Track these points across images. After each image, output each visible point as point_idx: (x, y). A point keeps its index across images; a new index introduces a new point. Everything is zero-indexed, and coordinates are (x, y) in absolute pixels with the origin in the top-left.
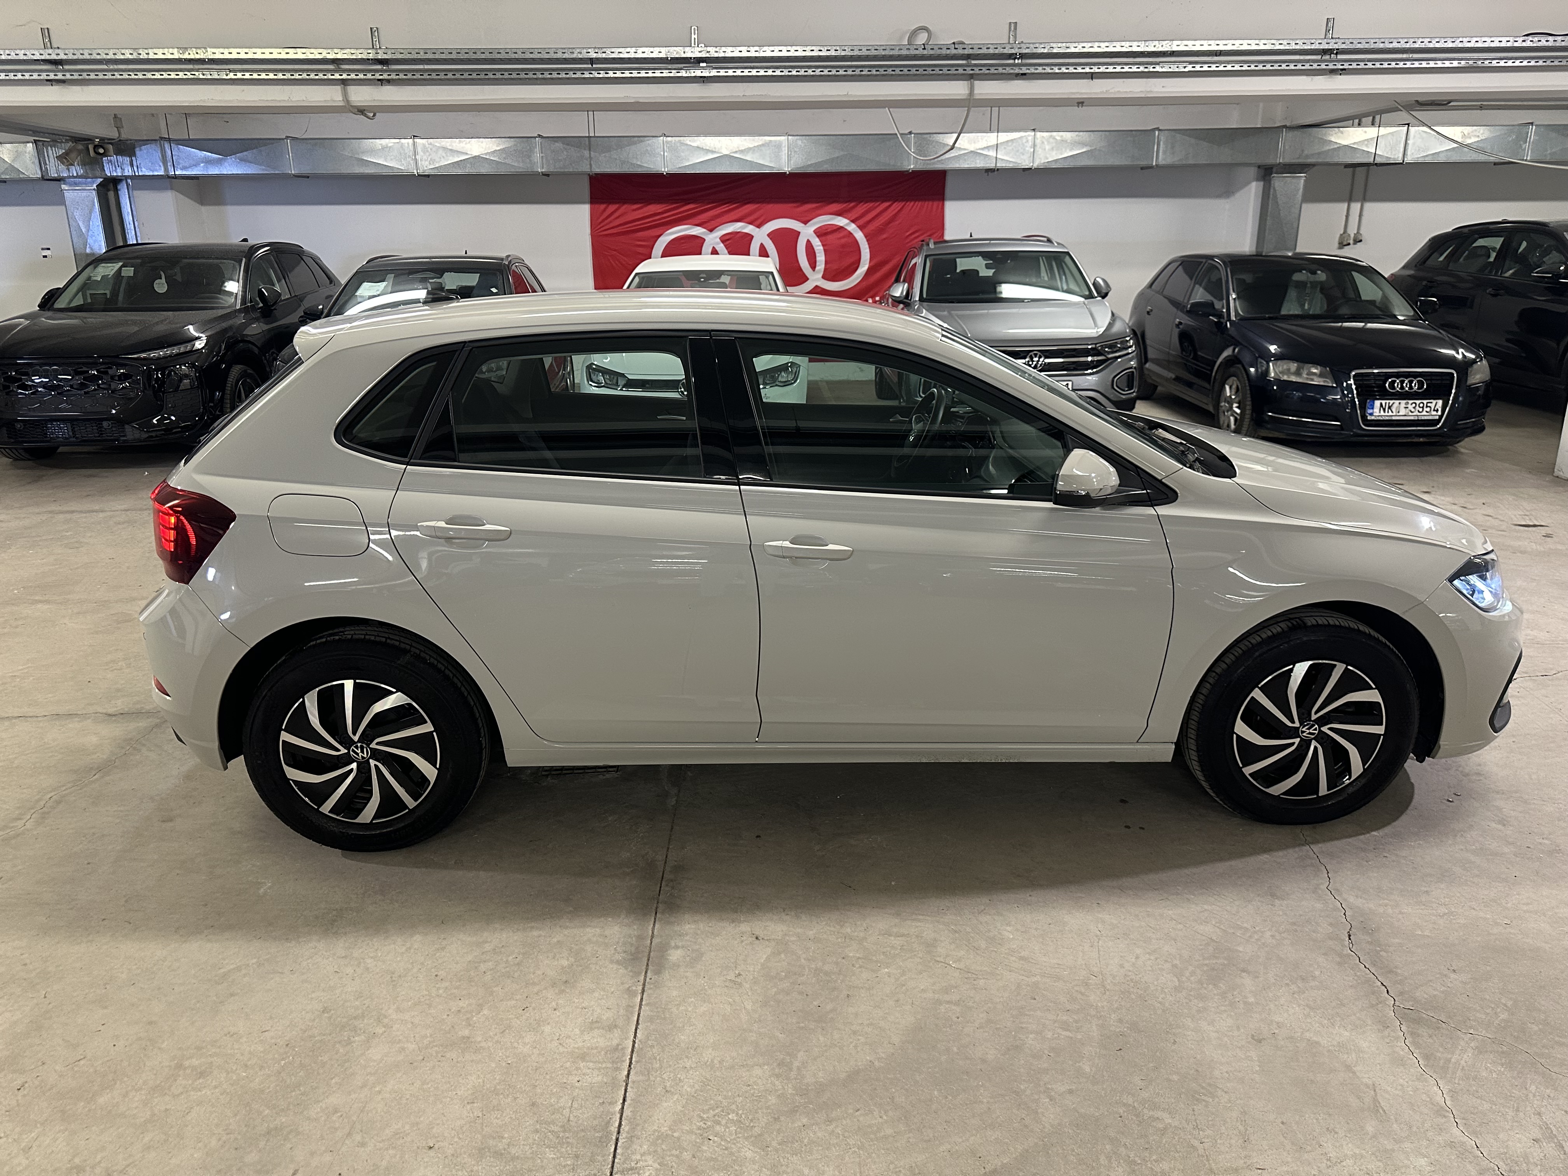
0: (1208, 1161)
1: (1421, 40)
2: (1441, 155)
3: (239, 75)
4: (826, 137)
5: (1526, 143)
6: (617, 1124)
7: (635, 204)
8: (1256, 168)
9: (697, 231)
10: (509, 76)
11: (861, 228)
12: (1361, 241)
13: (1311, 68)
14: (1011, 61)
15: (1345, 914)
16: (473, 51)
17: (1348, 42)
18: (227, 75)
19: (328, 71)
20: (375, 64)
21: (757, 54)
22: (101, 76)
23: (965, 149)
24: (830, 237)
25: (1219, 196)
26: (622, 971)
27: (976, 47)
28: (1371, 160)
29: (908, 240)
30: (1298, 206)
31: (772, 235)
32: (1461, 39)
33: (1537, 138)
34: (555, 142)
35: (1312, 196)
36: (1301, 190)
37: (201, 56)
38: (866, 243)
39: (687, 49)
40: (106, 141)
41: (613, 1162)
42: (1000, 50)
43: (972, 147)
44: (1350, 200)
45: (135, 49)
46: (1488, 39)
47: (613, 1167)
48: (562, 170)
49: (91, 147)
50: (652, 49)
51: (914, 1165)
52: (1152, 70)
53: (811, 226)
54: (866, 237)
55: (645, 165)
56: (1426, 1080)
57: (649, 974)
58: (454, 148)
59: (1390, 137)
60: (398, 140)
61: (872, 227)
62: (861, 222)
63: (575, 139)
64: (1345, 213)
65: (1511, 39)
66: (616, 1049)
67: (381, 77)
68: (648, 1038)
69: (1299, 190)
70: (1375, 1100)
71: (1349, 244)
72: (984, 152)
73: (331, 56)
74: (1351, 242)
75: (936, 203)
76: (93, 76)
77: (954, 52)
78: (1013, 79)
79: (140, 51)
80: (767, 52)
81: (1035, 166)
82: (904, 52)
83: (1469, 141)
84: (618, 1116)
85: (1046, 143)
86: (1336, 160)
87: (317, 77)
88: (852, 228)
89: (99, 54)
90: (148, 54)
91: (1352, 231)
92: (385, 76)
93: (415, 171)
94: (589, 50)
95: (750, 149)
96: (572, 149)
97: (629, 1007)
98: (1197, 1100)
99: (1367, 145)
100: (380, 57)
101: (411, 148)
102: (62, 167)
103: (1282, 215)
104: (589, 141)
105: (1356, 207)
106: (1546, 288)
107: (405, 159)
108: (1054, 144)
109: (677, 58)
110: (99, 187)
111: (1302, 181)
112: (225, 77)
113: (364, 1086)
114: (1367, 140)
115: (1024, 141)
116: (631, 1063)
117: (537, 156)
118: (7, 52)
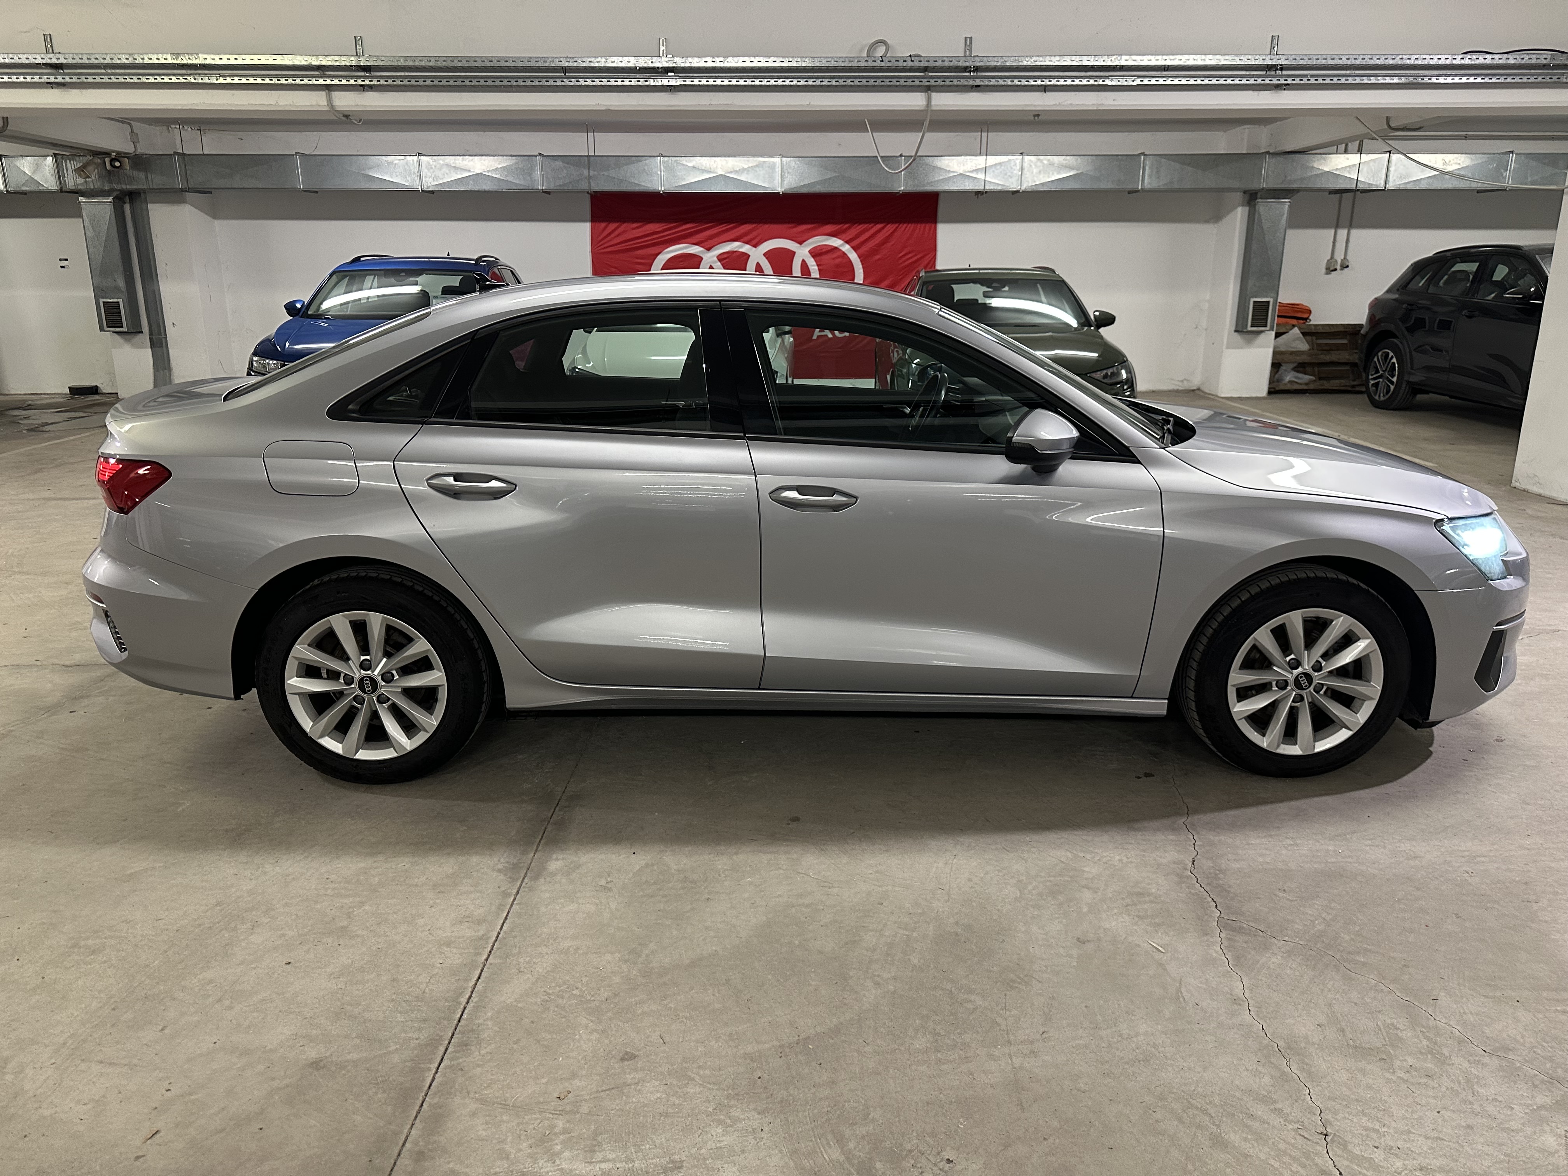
0: (1008, 1034)
1: (1362, 57)
2: (1422, 182)
3: (229, 80)
4: (819, 159)
5: (1507, 171)
6: (467, 996)
7: (634, 222)
8: (1242, 193)
9: (695, 250)
10: (485, 83)
11: (855, 248)
12: (1347, 267)
13: (1256, 82)
14: (967, 74)
15: (1194, 844)
16: (451, 59)
17: (1291, 58)
18: (217, 80)
19: (313, 76)
20: (358, 71)
21: (722, 65)
22: (98, 80)
23: (954, 172)
24: (824, 257)
25: (1207, 221)
26: (502, 877)
27: (931, 60)
28: (1354, 186)
29: (901, 261)
30: (1282, 231)
31: (767, 255)
32: (1400, 57)
33: (1517, 166)
34: (555, 160)
35: (1297, 222)
36: (1285, 215)
37: (194, 62)
38: (860, 264)
39: (655, 59)
40: (123, 155)
41: (457, 1025)
42: (955, 63)
43: (960, 170)
44: (1337, 226)
45: (130, 54)
46: (1427, 57)
47: (456, 1029)
48: (562, 188)
49: (107, 160)
50: (621, 59)
51: (734, 1033)
52: (1101, 83)
53: (806, 246)
54: (860, 257)
55: (643, 184)
56: (1231, 977)
57: (526, 880)
58: (458, 165)
59: (1371, 164)
60: (403, 157)
61: (864, 249)
62: (855, 243)
63: (574, 158)
64: (1332, 239)
65: (1449, 57)
66: (481, 938)
67: (363, 83)
68: (512, 930)
69: (1283, 215)
70: (1179, 990)
71: (1336, 270)
72: (974, 175)
73: (315, 62)
74: (1338, 267)
75: (928, 226)
76: (90, 80)
77: (910, 64)
78: (970, 92)
79: (136, 56)
80: (732, 62)
81: (1023, 188)
82: (863, 64)
83: (1449, 169)
84: (470, 990)
85: (1033, 166)
86: (1319, 185)
87: (302, 82)
88: (846, 248)
89: (97, 59)
90: (143, 59)
91: (1339, 257)
92: (367, 82)
93: (420, 188)
94: (561, 59)
95: (744, 169)
96: (572, 168)
97: (500, 907)
98: (1011, 987)
99: (1349, 172)
100: (362, 64)
101: (416, 165)
102: (80, 181)
103: (1267, 238)
104: (589, 161)
105: (1343, 233)
106: (1518, 309)
107: (410, 175)
108: (1041, 168)
109: (645, 68)
110: (117, 201)
111: (1286, 206)
112: (215, 81)
113: (242, 963)
114: (1349, 166)
115: (1013, 164)
116: (492, 949)
117: (538, 173)
118: (11, 56)
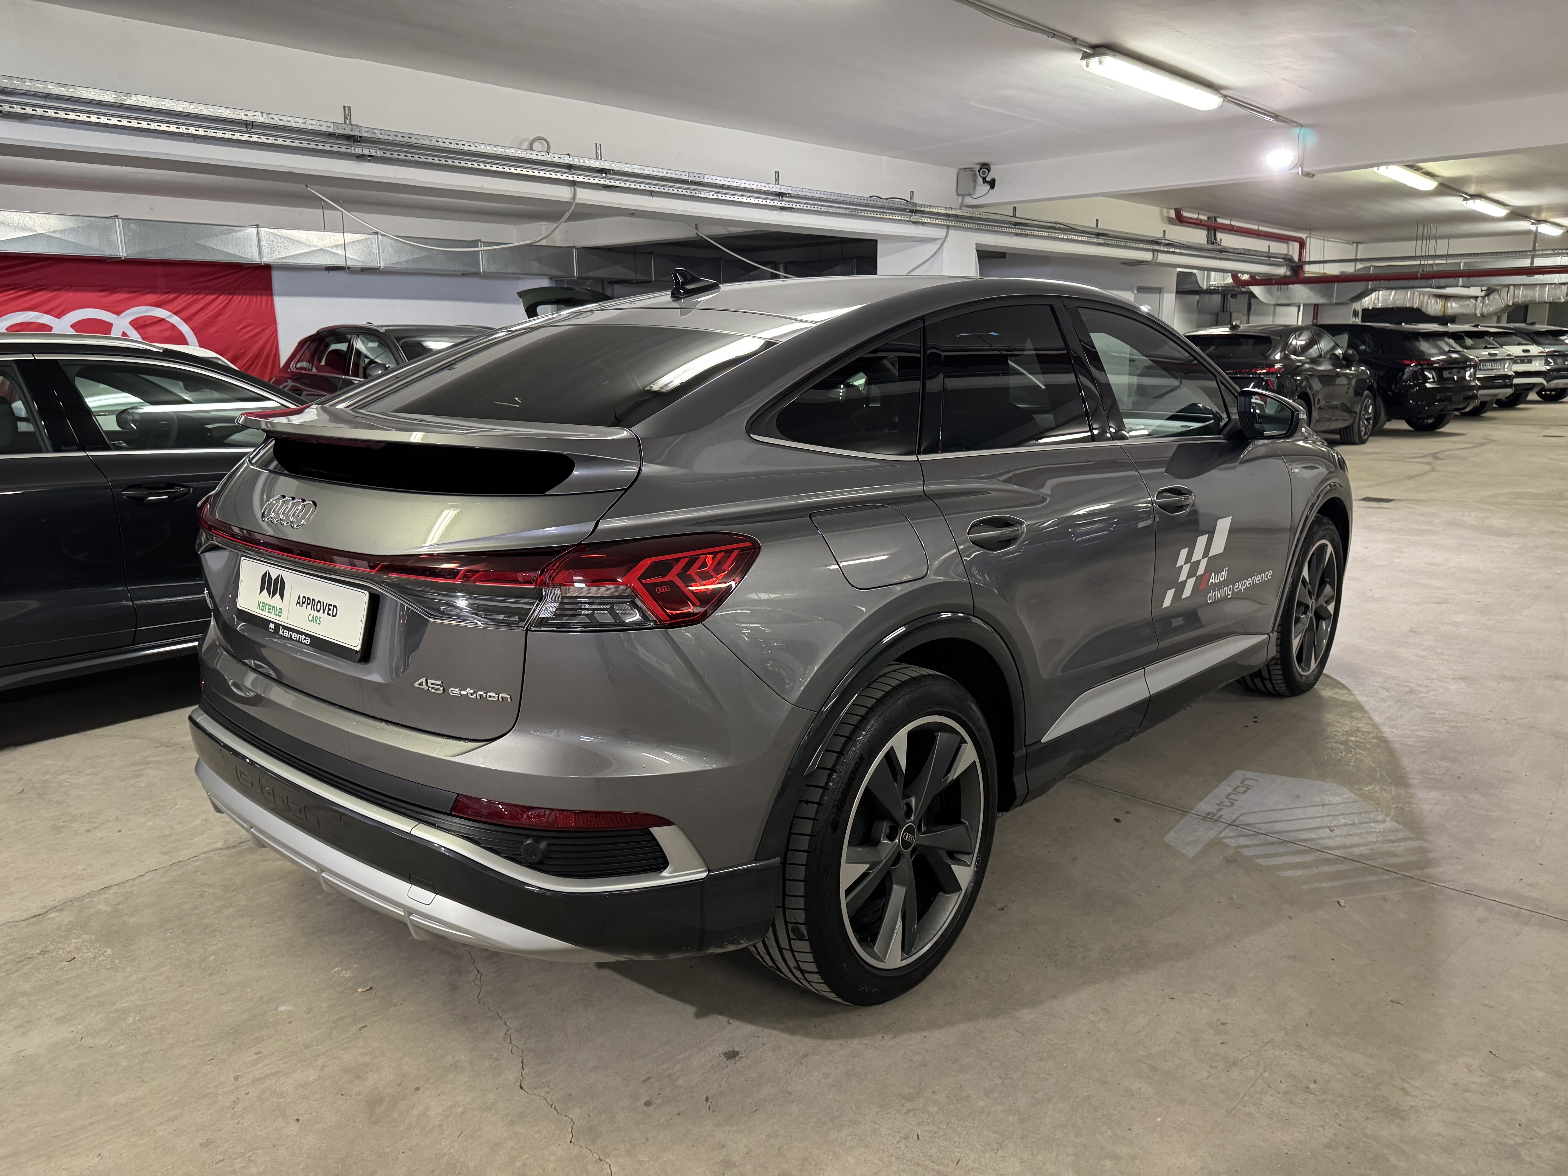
11: (186, 320)
23: (315, 246)
24: (149, 330)
29: (240, 334)
43: (321, 244)
53: (124, 317)
61: (198, 320)
62: (186, 314)
72: (334, 251)
75: (264, 298)
77: (562, 161)
81: (382, 266)
85: (389, 246)
108: (396, 248)
115: (369, 242)
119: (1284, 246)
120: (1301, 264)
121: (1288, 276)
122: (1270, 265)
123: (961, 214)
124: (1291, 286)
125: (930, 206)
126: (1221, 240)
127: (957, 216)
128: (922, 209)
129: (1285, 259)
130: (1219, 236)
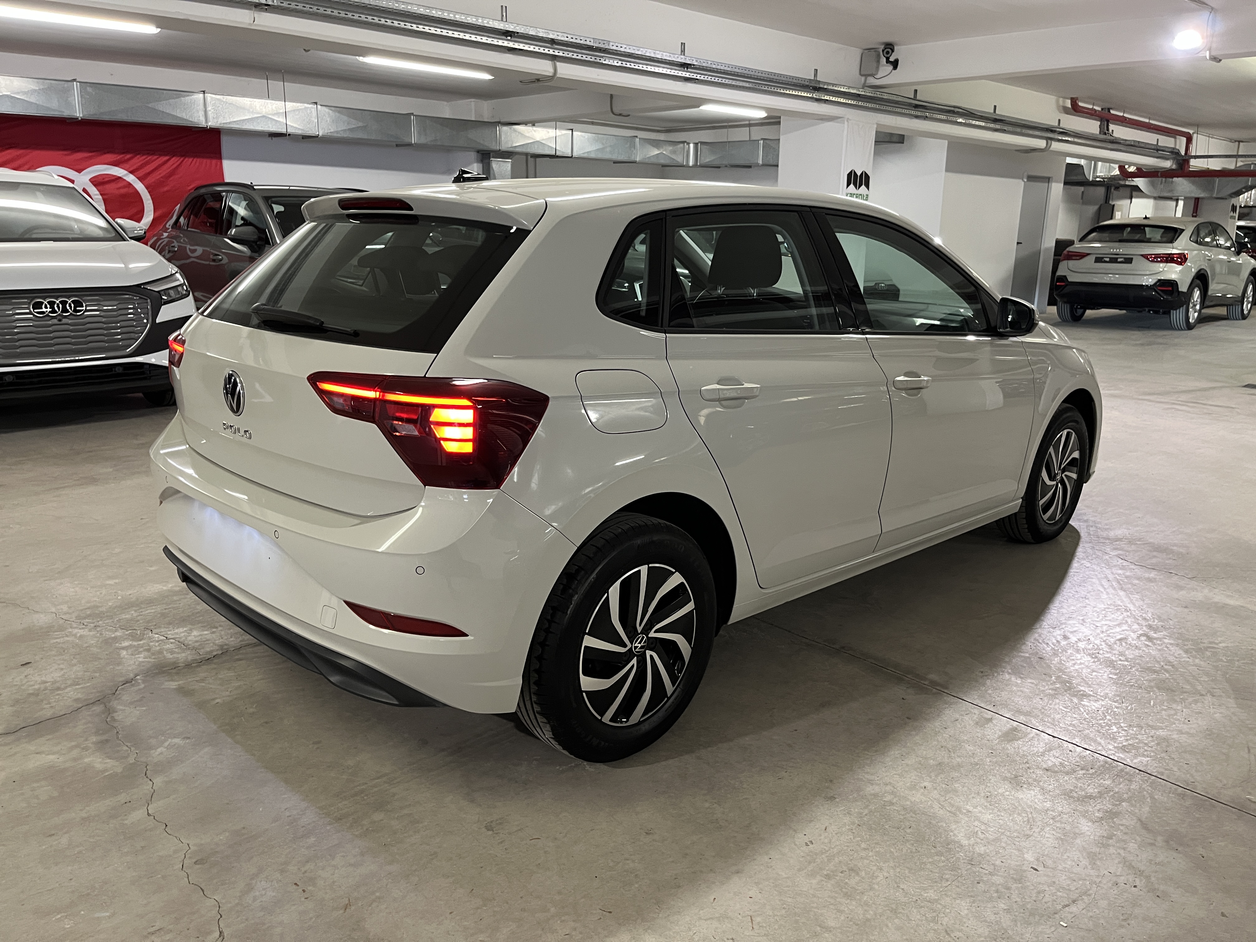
11: (141, 179)
23: (257, 113)
25: (444, 173)
28: (554, 153)
38: (148, 195)
43: (264, 111)
53: (85, 174)
59: (563, 137)
61: (151, 179)
69: (508, 170)
72: (276, 118)
75: (214, 161)
81: (321, 134)
85: (327, 116)
99: (551, 142)
108: (334, 117)
111: (509, 164)
114: (551, 138)
115: (309, 111)
119: (1173, 139)
120: (1187, 158)
121: (1173, 170)
122: (1158, 158)
123: (863, 93)
124: (1175, 179)
125: (833, 85)
126: (1113, 131)
127: (859, 95)
128: (825, 87)
129: (1172, 152)
130: (1112, 127)
